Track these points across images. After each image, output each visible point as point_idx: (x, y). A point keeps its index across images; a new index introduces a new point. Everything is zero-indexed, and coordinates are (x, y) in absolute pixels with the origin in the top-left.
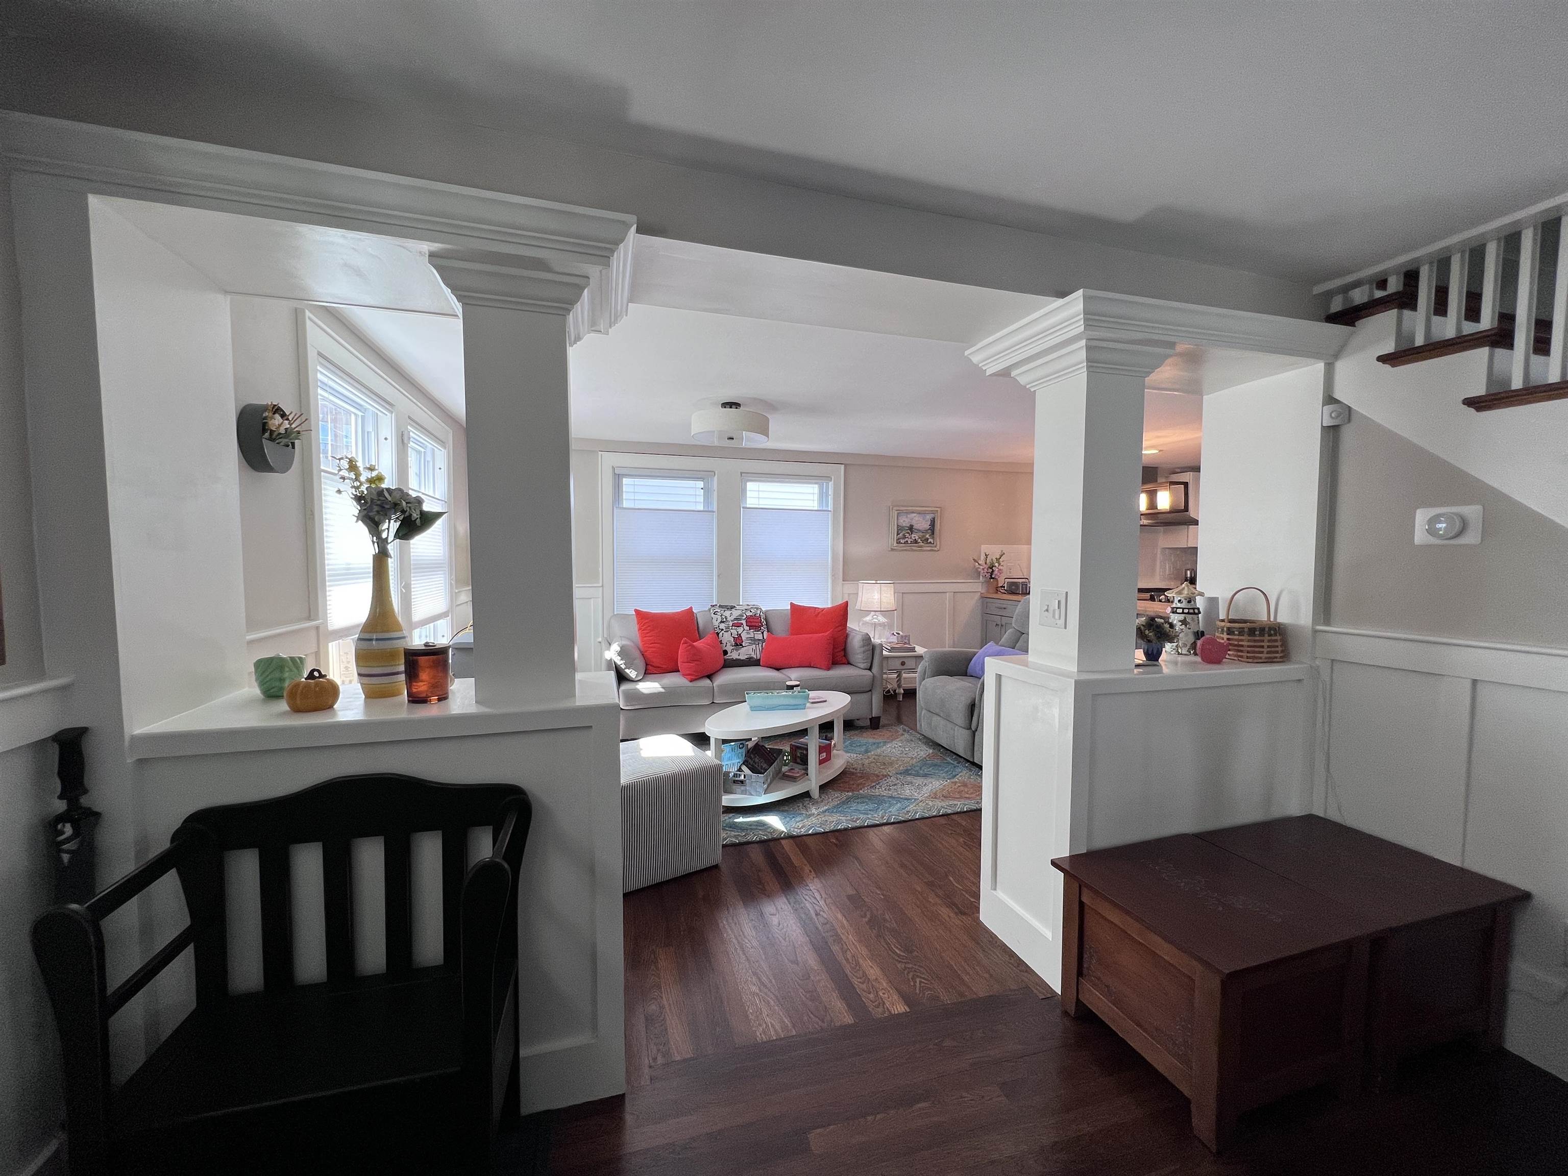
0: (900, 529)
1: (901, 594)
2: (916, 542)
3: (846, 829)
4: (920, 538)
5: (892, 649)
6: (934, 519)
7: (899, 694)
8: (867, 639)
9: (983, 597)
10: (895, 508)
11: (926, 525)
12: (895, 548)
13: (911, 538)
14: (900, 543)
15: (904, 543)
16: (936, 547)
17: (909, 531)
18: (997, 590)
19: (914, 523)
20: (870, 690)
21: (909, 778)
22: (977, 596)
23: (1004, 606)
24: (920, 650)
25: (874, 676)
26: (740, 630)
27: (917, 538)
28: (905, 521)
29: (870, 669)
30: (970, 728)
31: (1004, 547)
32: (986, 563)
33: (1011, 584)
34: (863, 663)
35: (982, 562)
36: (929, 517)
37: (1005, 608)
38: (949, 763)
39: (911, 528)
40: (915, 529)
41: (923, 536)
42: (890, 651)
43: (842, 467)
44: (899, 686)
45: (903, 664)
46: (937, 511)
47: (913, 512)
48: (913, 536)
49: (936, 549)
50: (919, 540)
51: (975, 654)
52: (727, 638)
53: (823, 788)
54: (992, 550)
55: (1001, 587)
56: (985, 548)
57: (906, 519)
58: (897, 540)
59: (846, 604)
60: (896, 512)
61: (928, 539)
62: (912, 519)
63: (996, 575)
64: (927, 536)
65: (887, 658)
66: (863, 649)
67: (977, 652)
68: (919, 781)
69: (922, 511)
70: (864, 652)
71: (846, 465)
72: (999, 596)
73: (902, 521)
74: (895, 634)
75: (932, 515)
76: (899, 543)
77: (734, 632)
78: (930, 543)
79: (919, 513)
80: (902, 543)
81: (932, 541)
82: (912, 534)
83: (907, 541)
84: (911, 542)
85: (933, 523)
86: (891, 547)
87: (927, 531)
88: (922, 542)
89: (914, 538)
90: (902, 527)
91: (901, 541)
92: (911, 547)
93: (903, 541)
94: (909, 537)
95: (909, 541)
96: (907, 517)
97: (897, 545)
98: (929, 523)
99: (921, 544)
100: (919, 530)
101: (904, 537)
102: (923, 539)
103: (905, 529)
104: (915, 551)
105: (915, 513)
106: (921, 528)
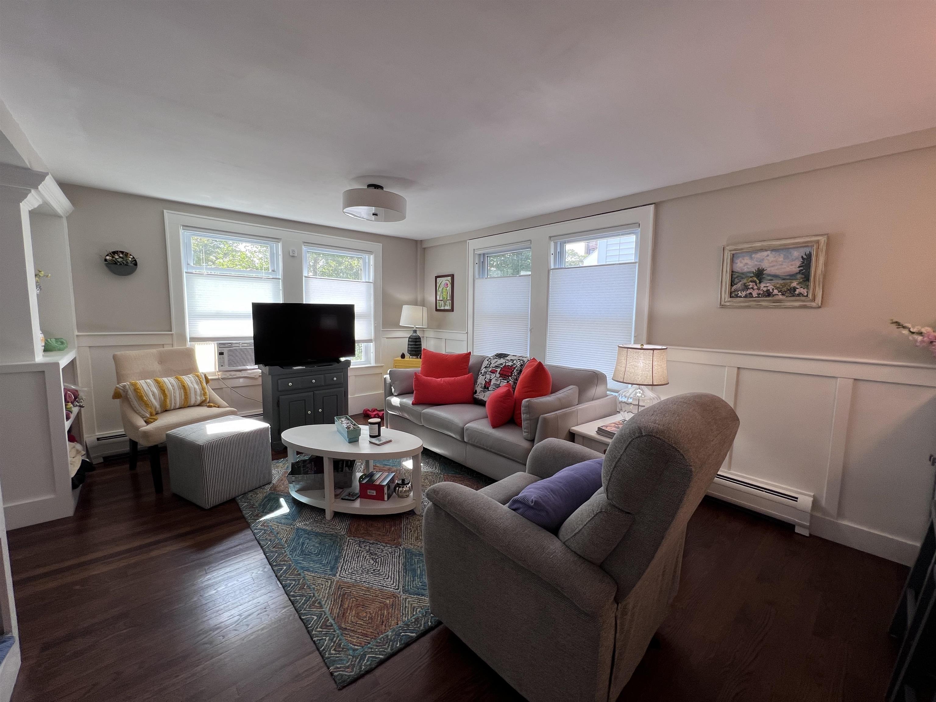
0: (734, 278)
1: (736, 369)
2: (768, 294)
4: (777, 288)
6: (809, 256)
10: (728, 248)
11: (792, 267)
12: (728, 304)
13: (759, 289)
14: (737, 296)
15: (746, 296)
16: (814, 300)
17: (755, 279)
19: (765, 265)
26: (493, 376)
27: (770, 288)
28: (747, 264)
36: (797, 254)
39: (760, 275)
40: (769, 275)
41: (785, 285)
43: (652, 207)
46: (818, 242)
47: (762, 250)
48: (762, 285)
49: (814, 304)
50: (776, 292)
52: (481, 380)
57: (748, 261)
58: (731, 292)
61: (795, 289)
62: (761, 260)
64: (794, 284)
69: (781, 245)
71: (657, 205)
73: (741, 265)
75: (807, 250)
76: (732, 295)
77: (488, 376)
78: (800, 294)
79: (774, 250)
80: (740, 297)
81: (804, 291)
82: (760, 282)
83: (751, 294)
84: (759, 294)
85: (807, 262)
86: (723, 303)
87: (792, 276)
88: (783, 295)
89: (765, 289)
90: (743, 274)
91: (740, 294)
92: (759, 301)
93: (744, 294)
94: (755, 287)
95: (755, 294)
96: (751, 258)
97: (730, 299)
98: (798, 263)
99: (781, 297)
100: (776, 276)
101: (746, 287)
102: (785, 289)
103: (747, 277)
104: (767, 307)
105: (766, 250)
106: (778, 272)
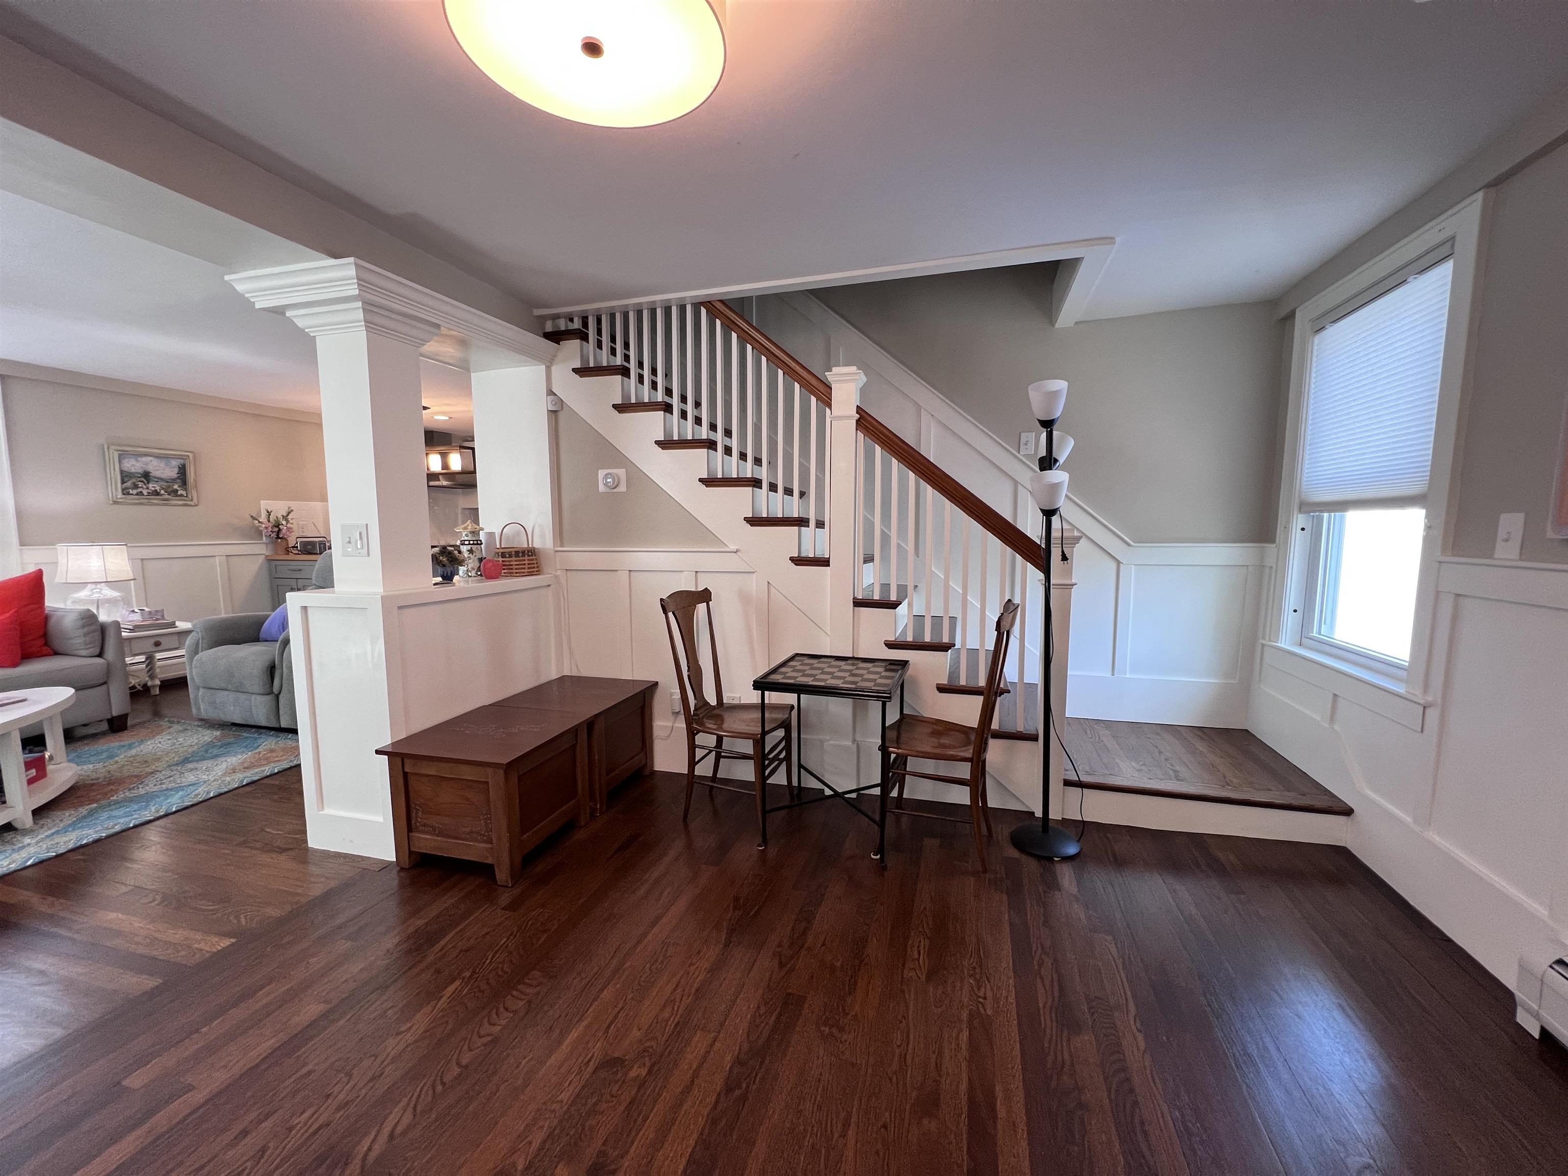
0: (125, 476)
1: (140, 562)
2: (156, 493)
3: (96, 841)
4: (163, 489)
5: (135, 628)
6: (184, 466)
7: (154, 686)
8: (89, 618)
9: (269, 560)
10: (113, 448)
11: (172, 473)
12: (121, 500)
13: (148, 488)
14: (128, 494)
15: (137, 494)
16: (192, 500)
17: (143, 479)
18: (287, 551)
19: (150, 468)
20: (105, 683)
21: (191, 766)
22: (261, 559)
23: (300, 567)
24: (182, 625)
25: (108, 664)
27: (158, 488)
28: (134, 466)
29: (100, 655)
30: (271, 693)
31: (294, 505)
32: (269, 521)
33: (305, 544)
34: (87, 649)
35: (263, 518)
36: (175, 463)
37: (300, 570)
38: (246, 738)
39: (146, 476)
40: (155, 477)
41: (169, 487)
42: (131, 630)
44: (152, 677)
45: (157, 644)
46: (187, 456)
47: (146, 455)
48: (150, 485)
49: (192, 503)
50: (162, 492)
51: (267, 617)
53: (38, 813)
54: (279, 508)
55: (293, 547)
56: (265, 505)
57: (134, 463)
58: (123, 490)
59: (39, 575)
60: (116, 454)
61: (177, 491)
62: (147, 464)
63: (284, 534)
64: (176, 487)
65: (129, 639)
66: (81, 632)
67: (270, 615)
68: (205, 764)
69: (161, 454)
70: (85, 635)
72: (291, 557)
73: (128, 466)
74: (136, 610)
75: (182, 461)
76: (125, 492)
78: (181, 495)
79: (158, 457)
80: (132, 494)
81: (184, 493)
82: (148, 483)
83: (141, 492)
84: (148, 493)
85: (183, 470)
86: (115, 499)
87: (173, 481)
88: (169, 495)
89: (153, 489)
90: (130, 473)
91: (131, 492)
92: (151, 499)
93: (135, 492)
94: (145, 487)
95: (145, 492)
96: (137, 461)
97: (123, 496)
98: (176, 470)
99: (168, 497)
100: (162, 479)
101: (136, 486)
102: (170, 490)
103: (135, 477)
104: (158, 505)
105: (151, 456)
106: (164, 476)
